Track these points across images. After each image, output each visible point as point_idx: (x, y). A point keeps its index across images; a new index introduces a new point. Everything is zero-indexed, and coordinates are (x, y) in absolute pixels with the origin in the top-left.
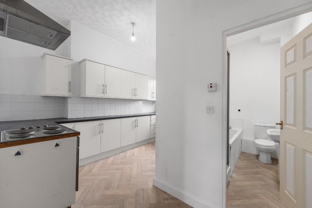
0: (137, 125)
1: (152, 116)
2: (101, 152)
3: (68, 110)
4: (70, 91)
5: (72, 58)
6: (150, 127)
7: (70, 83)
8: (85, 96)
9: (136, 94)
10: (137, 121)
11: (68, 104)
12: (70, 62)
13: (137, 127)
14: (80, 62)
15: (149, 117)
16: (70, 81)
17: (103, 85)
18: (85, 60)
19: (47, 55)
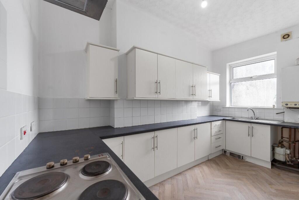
0: (196, 136)
1: (212, 123)
2: (156, 176)
3: (115, 117)
4: (116, 92)
5: (118, 48)
6: (211, 138)
7: (116, 81)
8: (135, 98)
9: (194, 94)
10: (196, 130)
11: (115, 109)
12: (115, 54)
13: (196, 138)
14: (127, 54)
15: (209, 124)
16: (117, 79)
17: (156, 82)
18: (134, 48)
19: (90, 45)
